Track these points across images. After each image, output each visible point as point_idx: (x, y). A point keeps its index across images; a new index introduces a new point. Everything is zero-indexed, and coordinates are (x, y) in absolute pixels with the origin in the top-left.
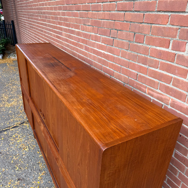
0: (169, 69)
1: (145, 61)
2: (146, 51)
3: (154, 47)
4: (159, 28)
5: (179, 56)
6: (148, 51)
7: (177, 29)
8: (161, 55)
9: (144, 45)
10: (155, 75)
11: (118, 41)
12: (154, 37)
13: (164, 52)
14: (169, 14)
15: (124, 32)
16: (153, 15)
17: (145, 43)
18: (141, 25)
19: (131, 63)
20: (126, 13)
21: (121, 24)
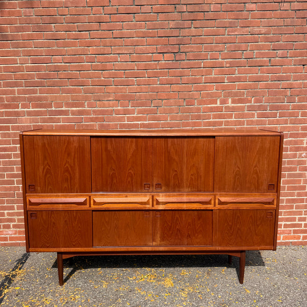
0: (220, 117)
1: (199, 117)
2: (198, 110)
3: (206, 106)
4: (208, 93)
5: (226, 107)
6: (200, 109)
7: (221, 92)
8: (212, 110)
9: (196, 106)
10: (210, 124)
11: (164, 109)
12: (204, 99)
13: (214, 107)
14: (215, 84)
15: (172, 101)
16: (201, 86)
17: (196, 104)
18: (190, 93)
19: (184, 122)
20: (172, 85)
21: (166, 95)
